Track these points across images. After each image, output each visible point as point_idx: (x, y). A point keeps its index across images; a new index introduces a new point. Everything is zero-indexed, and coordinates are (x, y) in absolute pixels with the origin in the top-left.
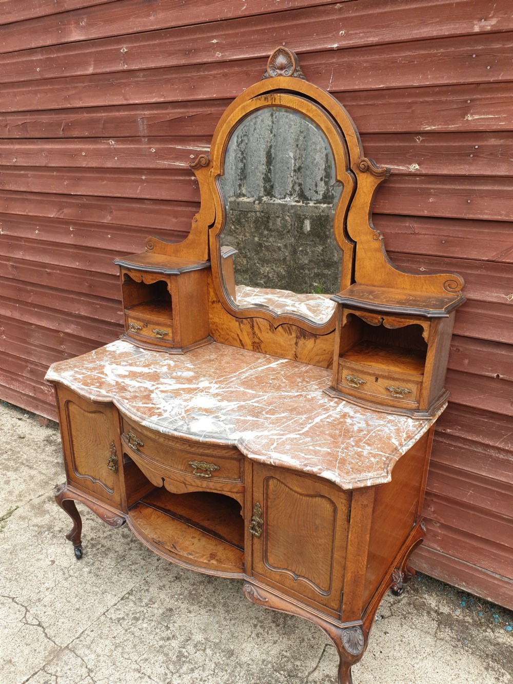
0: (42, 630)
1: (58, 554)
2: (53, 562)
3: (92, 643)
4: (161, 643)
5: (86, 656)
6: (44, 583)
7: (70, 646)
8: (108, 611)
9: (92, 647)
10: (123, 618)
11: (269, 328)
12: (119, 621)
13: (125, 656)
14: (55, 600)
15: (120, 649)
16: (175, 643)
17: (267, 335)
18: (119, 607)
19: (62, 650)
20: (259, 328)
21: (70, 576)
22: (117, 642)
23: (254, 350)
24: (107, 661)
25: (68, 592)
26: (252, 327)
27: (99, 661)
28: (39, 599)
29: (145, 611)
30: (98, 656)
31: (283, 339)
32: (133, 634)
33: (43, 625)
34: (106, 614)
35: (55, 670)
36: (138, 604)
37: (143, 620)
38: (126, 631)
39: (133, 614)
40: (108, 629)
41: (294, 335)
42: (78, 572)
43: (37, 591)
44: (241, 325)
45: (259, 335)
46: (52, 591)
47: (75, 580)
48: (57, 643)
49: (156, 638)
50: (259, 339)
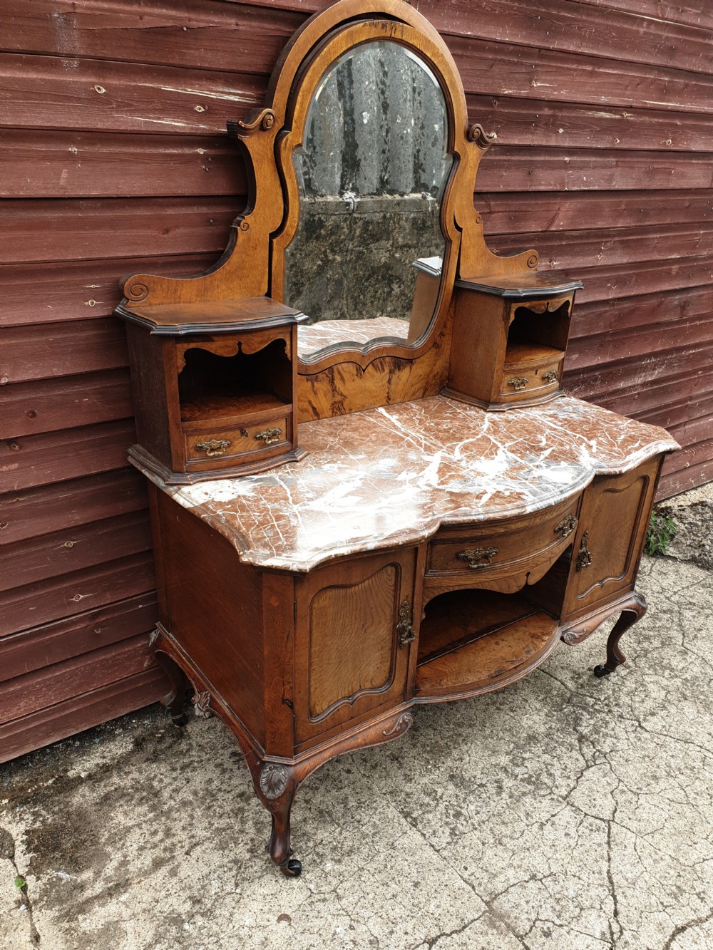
0: (444, 937)
1: (266, 909)
2: (284, 917)
3: (487, 871)
4: (504, 795)
5: (508, 880)
6: (335, 934)
7: (487, 899)
8: (433, 846)
9: (494, 872)
10: (453, 829)
11: (355, 373)
12: (456, 835)
13: (517, 836)
14: (384, 916)
15: (505, 840)
16: (508, 783)
17: (353, 384)
18: (431, 831)
19: (491, 911)
20: (342, 379)
21: (335, 891)
22: (492, 841)
23: (334, 414)
24: (522, 857)
25: (371, 896)
26: (332, 381)
27: (520, 867)
28: (371, 942)
29: (447, 803)
30: (511, 865)
31: (375, 381)
32: (484, 822)
33: (433, 936)
34: (438, 848)
35: (526, 921)
36: (430, 809)
37: (461, 807)
38: (476, 829)
39: (447, 817)
40: (466, 849)
41: (387, 370)
42: (330, 878)
43: (351, 945)
44: (315, 384)
45: (342, 389)
46: (358, 921)
47: (347, 885)
48: (476, 916)
49: (496, 799)
50: (342, 395)
